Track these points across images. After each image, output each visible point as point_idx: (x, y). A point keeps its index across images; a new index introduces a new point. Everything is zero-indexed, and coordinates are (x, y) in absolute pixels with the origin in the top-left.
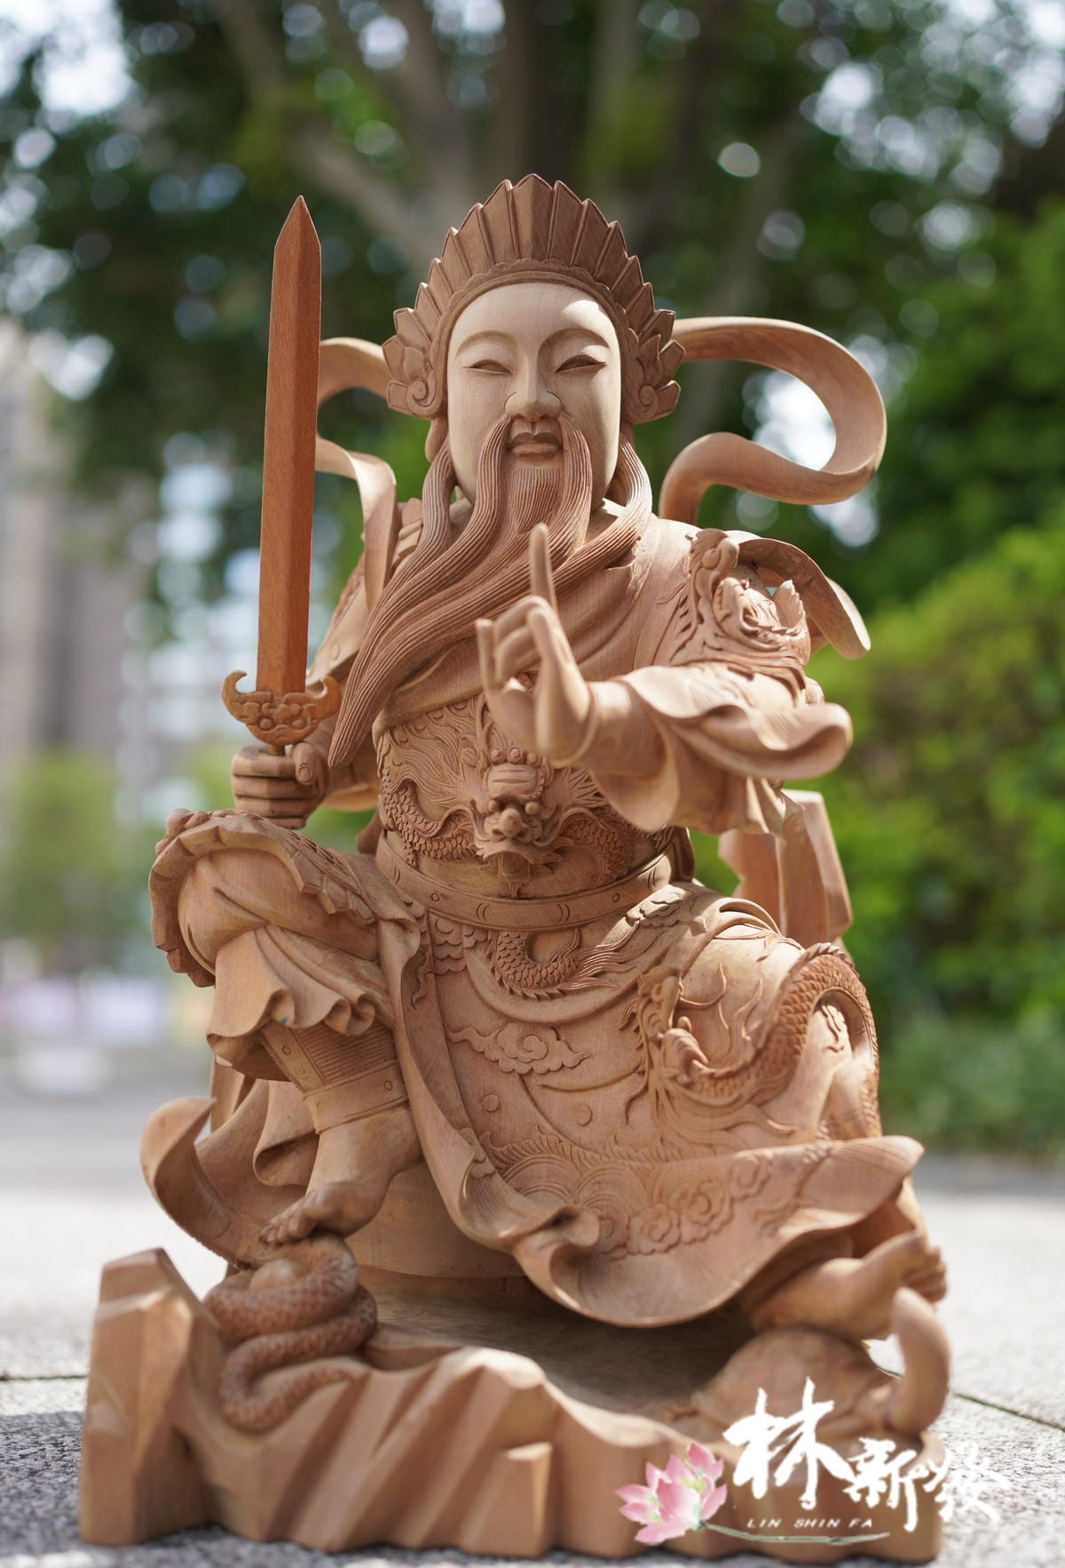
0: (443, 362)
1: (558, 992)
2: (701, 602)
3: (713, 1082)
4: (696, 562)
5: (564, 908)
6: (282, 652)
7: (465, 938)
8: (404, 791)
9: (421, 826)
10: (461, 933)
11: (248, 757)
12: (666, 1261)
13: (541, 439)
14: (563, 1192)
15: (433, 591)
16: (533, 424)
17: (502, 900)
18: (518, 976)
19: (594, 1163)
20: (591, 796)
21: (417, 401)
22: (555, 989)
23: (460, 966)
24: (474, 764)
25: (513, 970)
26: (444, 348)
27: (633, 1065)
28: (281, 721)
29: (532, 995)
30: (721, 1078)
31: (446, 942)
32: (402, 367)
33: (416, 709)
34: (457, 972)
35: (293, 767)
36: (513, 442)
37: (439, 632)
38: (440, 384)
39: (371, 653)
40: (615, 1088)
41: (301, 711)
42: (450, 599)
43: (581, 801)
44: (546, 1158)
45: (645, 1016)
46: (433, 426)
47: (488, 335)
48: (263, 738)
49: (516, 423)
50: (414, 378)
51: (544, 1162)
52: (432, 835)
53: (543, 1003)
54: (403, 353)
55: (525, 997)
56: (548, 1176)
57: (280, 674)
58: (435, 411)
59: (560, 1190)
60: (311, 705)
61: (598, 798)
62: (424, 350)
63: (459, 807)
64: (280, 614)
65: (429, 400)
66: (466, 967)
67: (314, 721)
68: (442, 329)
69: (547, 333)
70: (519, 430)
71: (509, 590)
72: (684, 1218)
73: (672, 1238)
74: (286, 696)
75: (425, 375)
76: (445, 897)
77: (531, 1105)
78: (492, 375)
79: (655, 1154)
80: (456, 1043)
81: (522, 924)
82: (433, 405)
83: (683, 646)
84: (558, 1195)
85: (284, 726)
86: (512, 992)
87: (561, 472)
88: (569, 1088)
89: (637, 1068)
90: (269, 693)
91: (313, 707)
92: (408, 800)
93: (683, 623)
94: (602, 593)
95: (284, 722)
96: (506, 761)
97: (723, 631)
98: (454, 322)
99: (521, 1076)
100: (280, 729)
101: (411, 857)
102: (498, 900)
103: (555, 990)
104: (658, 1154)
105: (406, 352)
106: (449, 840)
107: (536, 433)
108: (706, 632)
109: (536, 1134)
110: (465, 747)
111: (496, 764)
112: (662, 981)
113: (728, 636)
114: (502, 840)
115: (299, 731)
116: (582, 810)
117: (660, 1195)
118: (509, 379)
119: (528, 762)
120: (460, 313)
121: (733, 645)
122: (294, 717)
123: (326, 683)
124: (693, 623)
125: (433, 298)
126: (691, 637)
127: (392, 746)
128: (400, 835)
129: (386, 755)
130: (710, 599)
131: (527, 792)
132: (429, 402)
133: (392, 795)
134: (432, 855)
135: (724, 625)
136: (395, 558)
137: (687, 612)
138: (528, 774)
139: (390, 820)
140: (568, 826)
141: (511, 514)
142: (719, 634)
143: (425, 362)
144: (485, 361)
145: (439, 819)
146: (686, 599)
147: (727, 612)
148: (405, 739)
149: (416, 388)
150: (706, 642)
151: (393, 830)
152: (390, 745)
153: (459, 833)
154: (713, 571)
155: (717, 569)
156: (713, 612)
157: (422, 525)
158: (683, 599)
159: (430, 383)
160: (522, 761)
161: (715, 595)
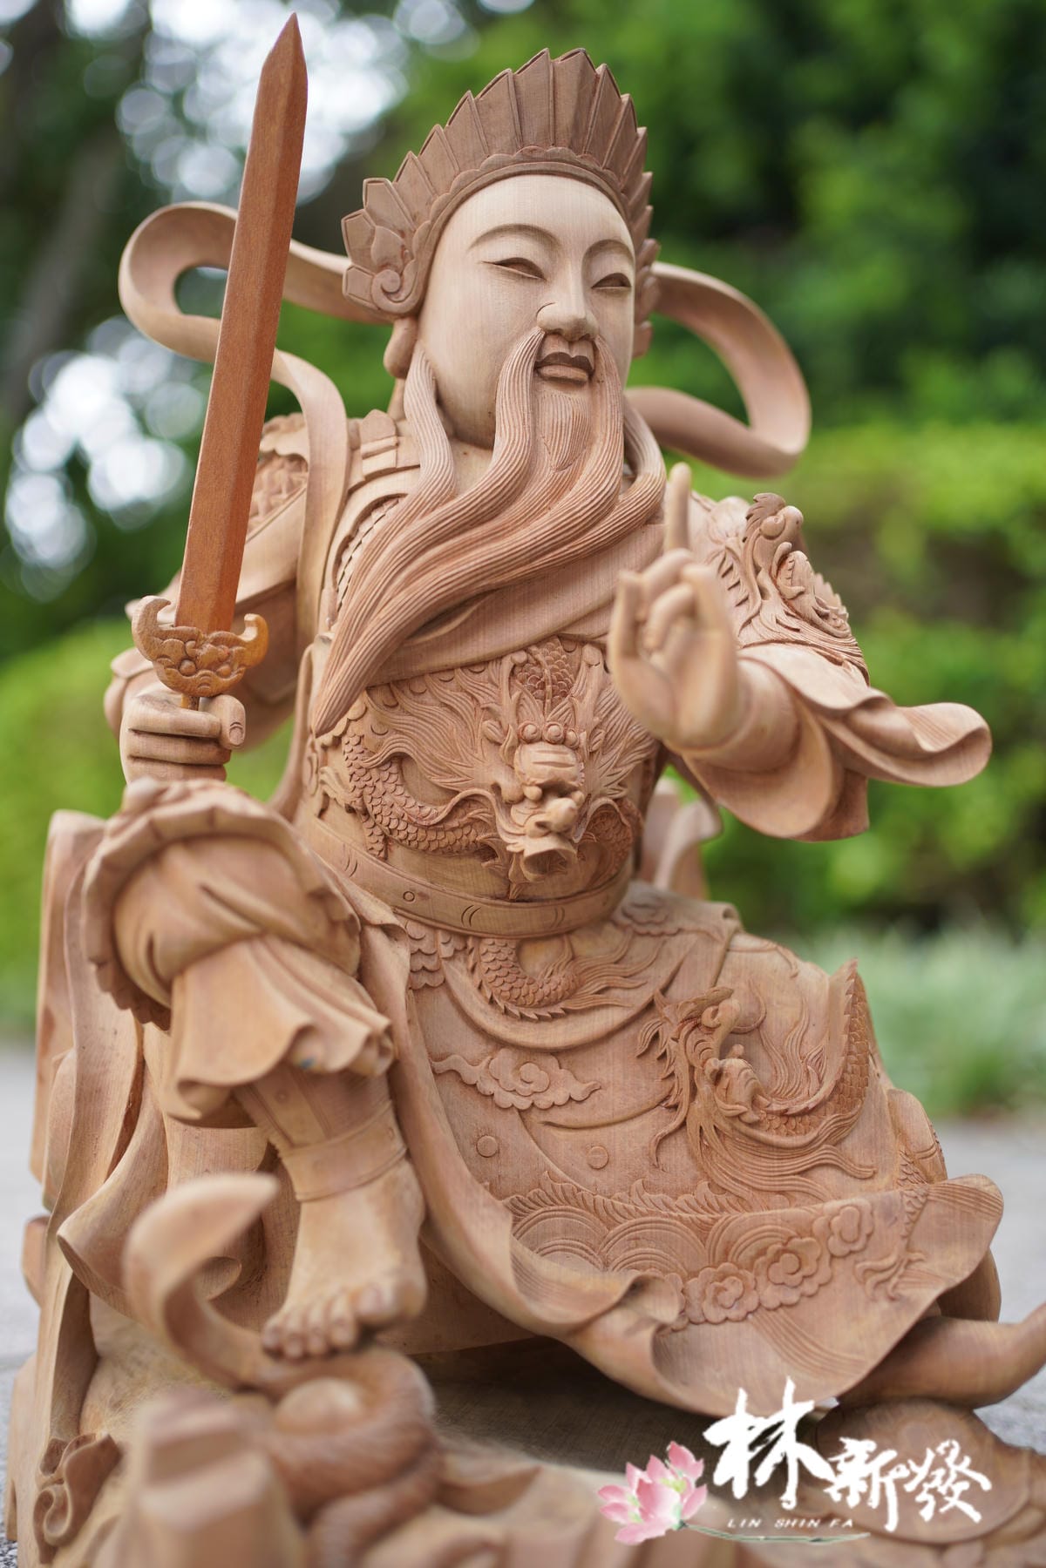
0: (431, 253)
1: (561, 1012)
2: (761, 574)
3: (785, 1119)
4: (754, 529)
5: (560, 912)
6: (215, 578)
7: (442, 947)
8: (388, 765)
9: (415, 810)
10: (436, 940)
12: (748, 1332)
13: (580, 363)
14: (586, 1251)
15: (467, 526)
16: (571, 343)
17: (498, 902)
18: (516, 993)
19: (627, 1215)
20: (615, 785)
21: (387, 293)
22: (556, 1007)
23: (438, 980)
24: (498, 741)
25: (510, 986)
26: (436, 235)
27: (659, 1097)
28: (206, 665)
29: (533, 1016)
30: (794, 1116)
31: (419, 950)
32: (369, 249)
33: (421, 667)
34: (433, 988)
36: (545, 361)
37: (478, 578)
38: (421, 278)
39: (381, 595)
40: (635, 1125)
41: (229, 654)
42: (489, 539)
43: (608, 791)
44: (562, 1210)
45: (689, 1043)
46: (400, 331)
47: (521, 229)
48: (176, 686)
49: (551, 339)
50: (384, 265)
51: (558, 1216)
52: (432, 822)
53: (543, 1024)
54: (373, 232)
55: (523, 1018)
56: (565, 1232)
57: (209, 605)
58: (408, 309)
59: (582, 1248)
60: (240, 648)
61: (621, 788)
62: (402, 234)
63: (476, 791)
64: (217, 531)
65: (403, 295)
66: (445, 981)
67: (241, 669)
68: (439, 211)
69: (592, 239)
70: (555, 347)
71: (562, 537)
72: (761, 1279)
73: (751, 1302)
74: (215, 634)
75: (399, 263)
76: (423, 896)
77: (537, 1147)
78: (523, 277)
79: (703, 1201)
80: (440, 1074)
81: (512, 931)
82: (406, 302)
83: (749, 621)
84: (581, 1255)
85: (208, 671)
86: (506, 1012)
87: (593, 407)
88: (578, 1125)
89: (665, 1099)
90: (194, 628)
91: (242, 652)
92: (394, 777)
93: (739, 594)
94: (645, 551)
95: (208, 668)
96: (541, 739)
98: (458, 206)
99: (520, 1111)
100: (204, 675)
101: (379, 846)
102: (493, 901)
103: (557, 1009)
104: (708, 1204)
105: (377, 232)
106: (453, 829)
107: (575, 354)
108: (774, 609)
109: (547, 1185)
110: (484, 720)
111: (530, 742)
112: (718, 1003)
113: (799, 615)
114: (546, 835)
115: (224, 680)
116: (610, 801)
117: (726, 1253)
118: (541, 285)
119: (567, 742)
120: (469, 196)
122: (221, 662)
123: (257, 623)
124: (754, 597)
125: (427, 173)
126: (758, 613)
127: (370, 709)
128: (363, 818)
129: (356, 720)
130: (774, 572)
131: (574, 779)
132: (401, 298)
133: (368, 770)
134: (423, 846)
135: (793, 603)
136: (357, 479)
137: (738, 583)
138: (570, 757)
139: (358, 801)
140: (594, 820)
141: (543, 446)
142: (790, 612)
143: (403, 247)
144: (517, 259)
145: (435, 803)
146: (731, 568)
147: (801, 588)
148: (394, 703)
149: (387, 278)
150: (777, 622)
151: (359, 812)
152: (367, 709)
153: (474, 822)
154: (775, 541)
155: (778, 539)
156: (777, 586)
157: (397, 445)
158: (725, 568)
159: (405, 273)
160: (561, 741)
161: (783, 570)
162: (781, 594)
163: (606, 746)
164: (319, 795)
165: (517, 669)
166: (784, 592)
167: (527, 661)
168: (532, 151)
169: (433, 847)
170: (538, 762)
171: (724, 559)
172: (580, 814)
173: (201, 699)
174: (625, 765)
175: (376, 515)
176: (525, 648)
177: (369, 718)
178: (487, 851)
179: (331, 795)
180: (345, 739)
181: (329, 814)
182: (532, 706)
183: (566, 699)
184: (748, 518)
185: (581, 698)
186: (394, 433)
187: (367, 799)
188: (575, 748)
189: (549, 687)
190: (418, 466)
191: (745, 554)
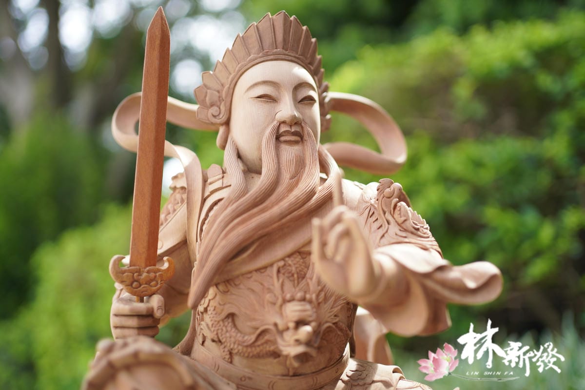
0: (231, 98)
2: (386, 214)
4: (381, 195)
5: (315, 379)
6: (145, 244)
8: (227, 319)
9: (240, 339)
11: (126, 304)
13: (295, 134)
16: (291, 126)
17: (284, 378)
20: (332, 317)
21: (214, 116)
24: (274, 303)
26: (232, 90)
28: (144, 283)
32: (205, 100)
35: (152, 309)
36: (280, 135)
38: (228, 108)
39: (215, 243)
41: (155, 276)
43: (329, 320)
46: (222, 130)
47: (265, 83)
49: (282, 125)
50: (212, 105)
52: (249, 343)
54: (206, 93)
57: (144, 256)
58: (224, 121)
60: (160, 273)
61: (336, 318)
62: (218, 92)
63: (267, 327)
64: (145, 223)
65: (221, 116)
67: (162, 282)
68: (232, 81)
69: (296, 83)
70: (283, 129)
74: (148, 268)
75: (218, 104)
76: (250, 378)
78: (268, 101)
82: (223, 118)
83: (383, 236)
85: (146, 285)
87: (303, 151)
90: (138, 267)
91: (161, 274)
92: (230, 324)
93: (377, 224)
95: (146, 284)
96: (294, 300)
97: (403, 228)
98: (239, 78)
100: (144, 287)
101: (228, 357)
102: (282, 378)
106: (259, 346)
107: (293, 130)
108: (394, 229)
110: (268, 294)
111: (289, 301)
113: (406, 230)
115: (154, 288)
116: (331, 325)
118: (276, 104)
119: (306, 300)
120: (243, 73)
121: (409, 235)
122: (152, 280)
123: (168, 260)
124: (384, 225)
125: (226, 67)
126: (387, 232)
127: (218, 294)
128: (220, 344)
129: (212, 299)
130: (392, 212)
131: (310, 316)
132: (221, 117)
133: (219, 322)
134: (246, 355)
135: (403, 225)
136: (207, 194)
137: (377, 219)
138: (308, 307)
139: (216, 336)
140: (324, 334)
141: (283, 170)
142: (402, 229)
143: (219, 97)
144: (264, 95)
145: (250, 334)
146: (373, 213)
147: (405, 218)
148: (227, 290)
149: (214, 110)
150: (396, 234)
151: (218, 341)
152: (216, 294)
153: (267, 342)
154: (391, 199)
155: (392, 198)
156: (394, 219)
157: (223, 177)
158: (371, 213)
159: (221, 107)
160: (303, 299)
161: (396, 211)
162: (396, 222)
163: (326, 299)
164: (201, 335)
165: (281, 269)
166: (397, 221)
167: (285, 265)
168: (267, 52)
169: (251, 355)
170: (293, 310)
171: (370, 209)
172: (316, 332)
173: (145, 298)
174: (337, 307)
175: (215, 208)
176: (283, 259)
177: (218, 297)
178: (276, 354)
179: (205, 335)
180: (209, 309)
181: (206, 343)
182: (288, 285)
183: (304, 280)
184: (378, 190)
185: (311, 279)
186: (221, 172)
187: (220, 335)
188: (310, 302)
189: (296, 276)
190: (230, 185)
191: (378, 207)
